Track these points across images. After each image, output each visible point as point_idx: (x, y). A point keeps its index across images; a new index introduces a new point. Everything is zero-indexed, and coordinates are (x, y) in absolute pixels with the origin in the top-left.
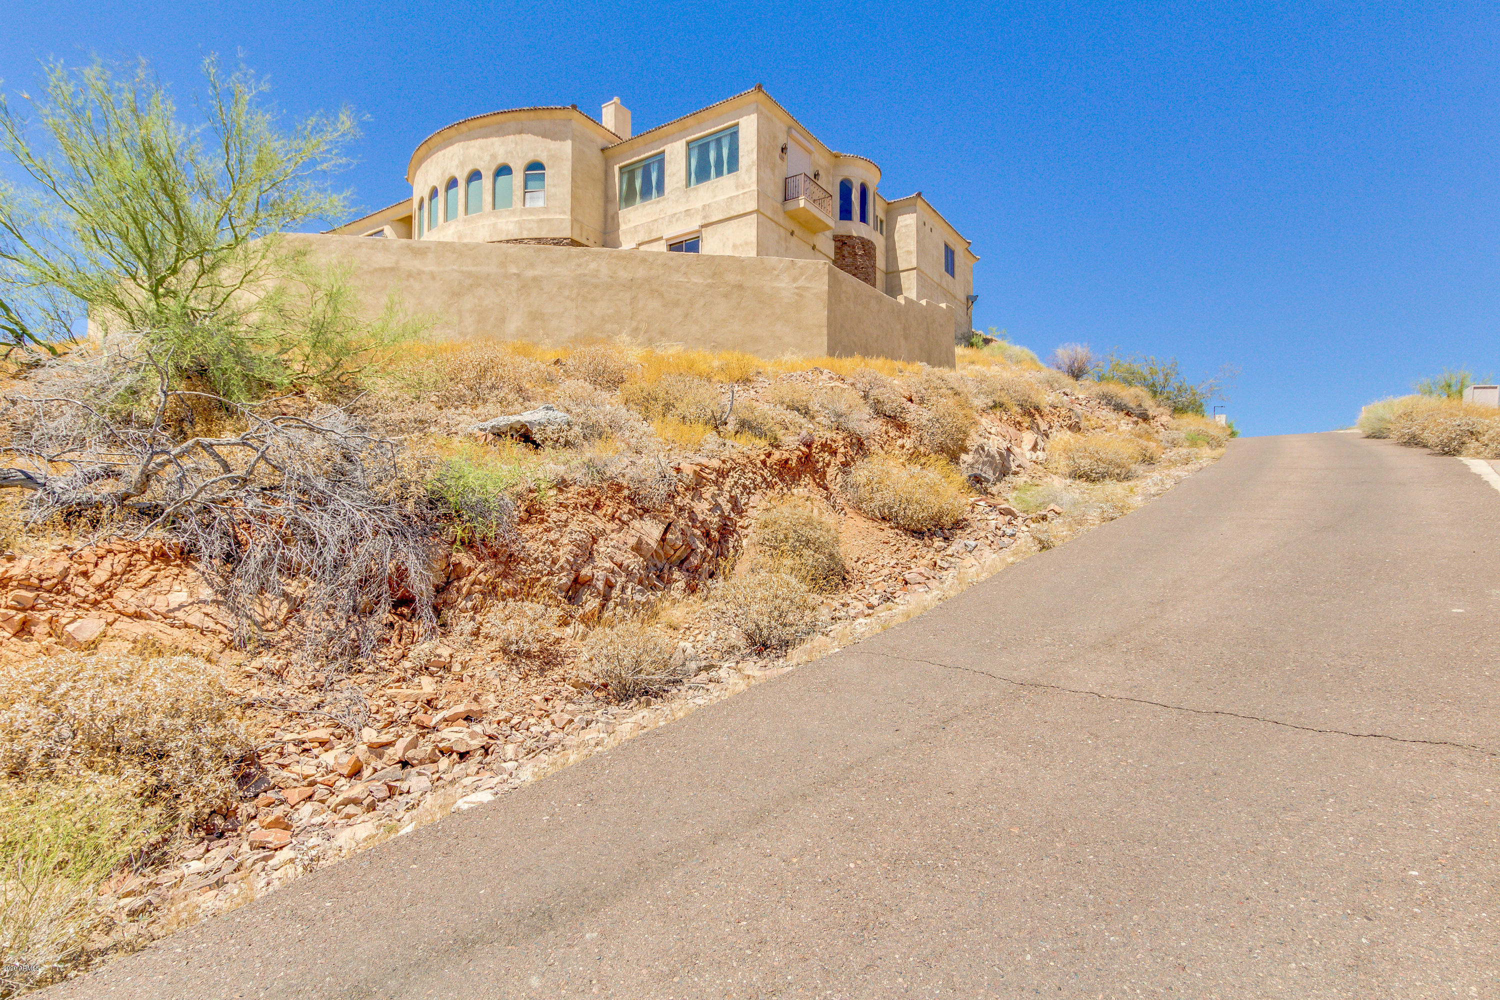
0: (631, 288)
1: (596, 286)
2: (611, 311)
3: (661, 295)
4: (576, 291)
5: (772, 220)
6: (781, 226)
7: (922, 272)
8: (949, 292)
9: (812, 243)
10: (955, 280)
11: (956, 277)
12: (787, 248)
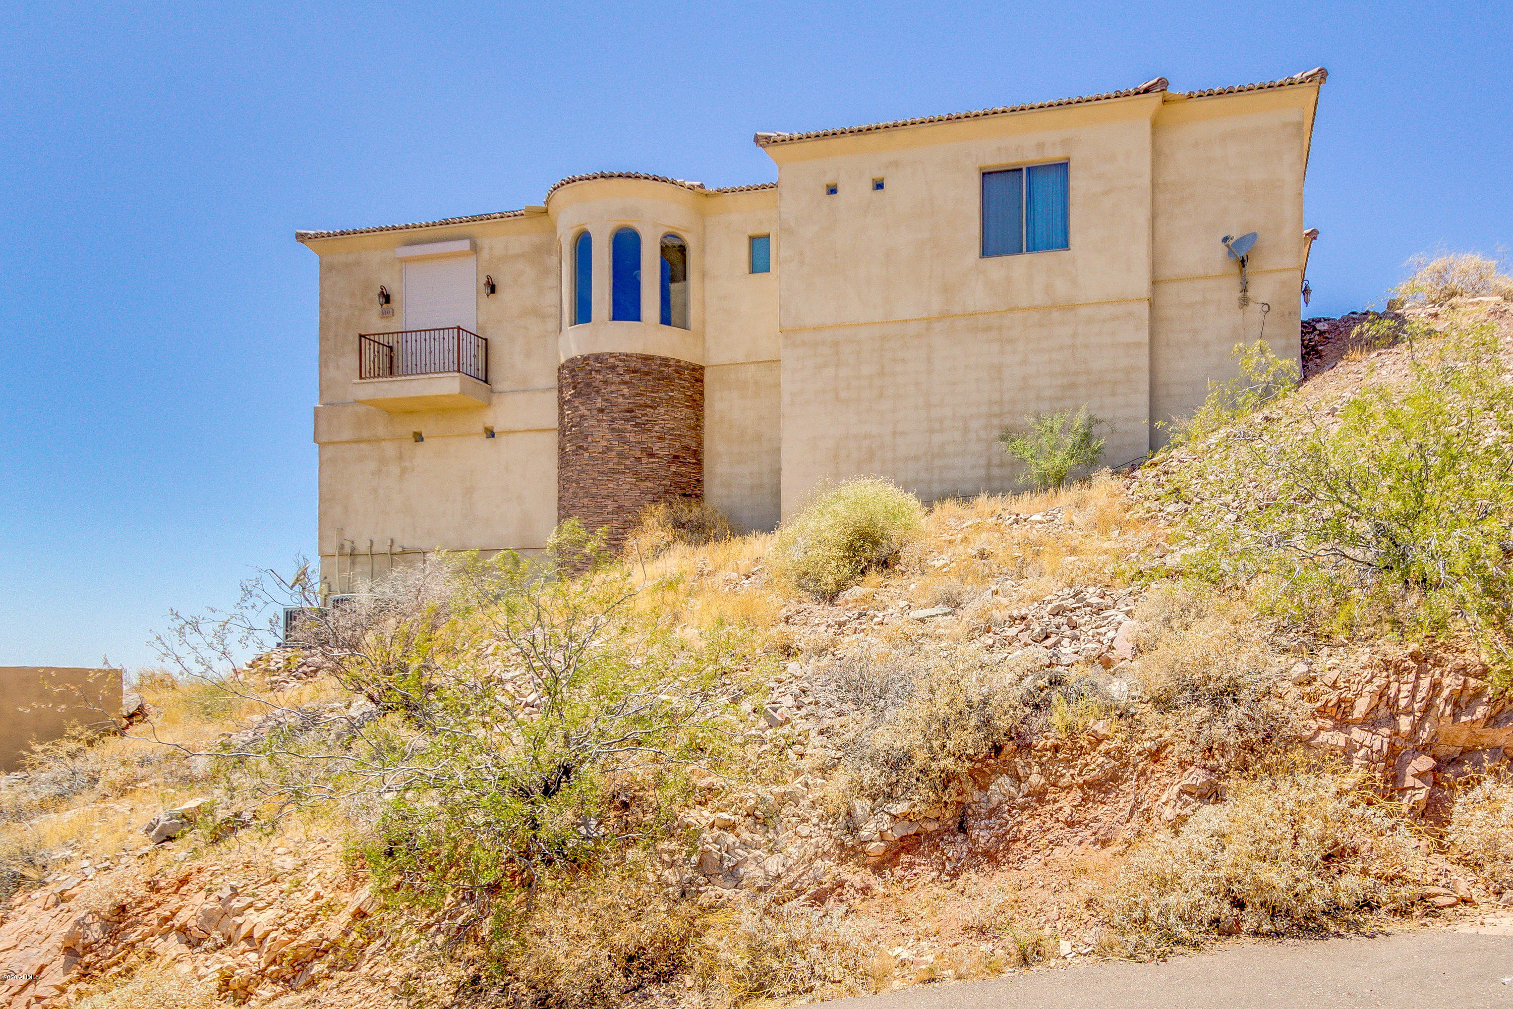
5: (358, 441)
6: (384, 440)
7: (817, 329)
8: (1011, 310)
9: (480, 428)
10: (1063, 254)
11: (1075, 238)
12: (404, 471)
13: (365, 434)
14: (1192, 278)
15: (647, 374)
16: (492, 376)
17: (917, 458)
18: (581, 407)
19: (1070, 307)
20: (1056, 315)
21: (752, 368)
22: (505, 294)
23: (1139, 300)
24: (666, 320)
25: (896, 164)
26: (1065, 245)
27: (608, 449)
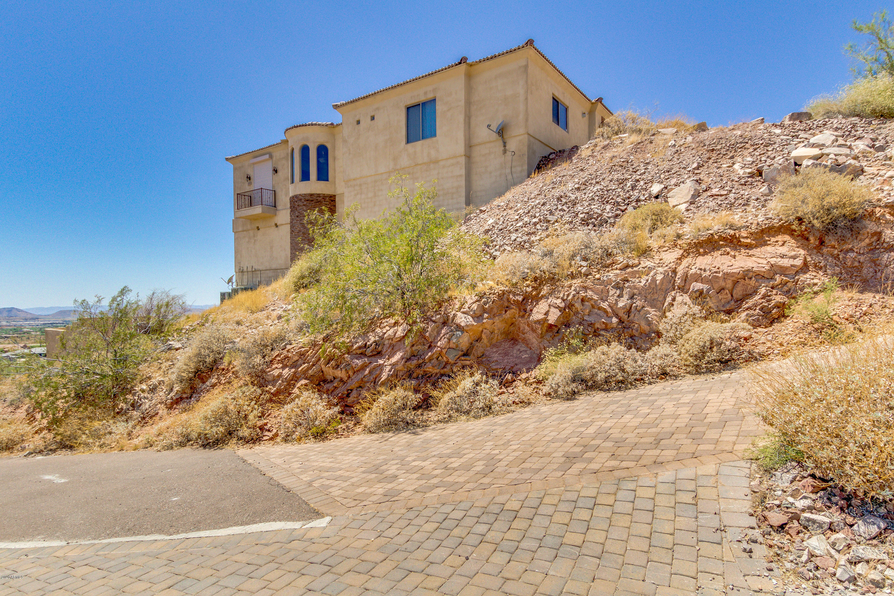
5: (243, 231)
6: (250, 230)
7: (355, 179)
8: (417, 165)
9: (273, 224)
10: (434, 139)
11: (438, 132)
12: (255, 241)
13: (245, 228)
14: (484, 143)
15: (312, 201)
16: (277, 204)
19: (436, 162)
20: (432, 166)
22: (280, 173)
23: (461, 156)
24: (319, 179)
25: (378, 109)
26: (435, 135)
27: (300, 231)
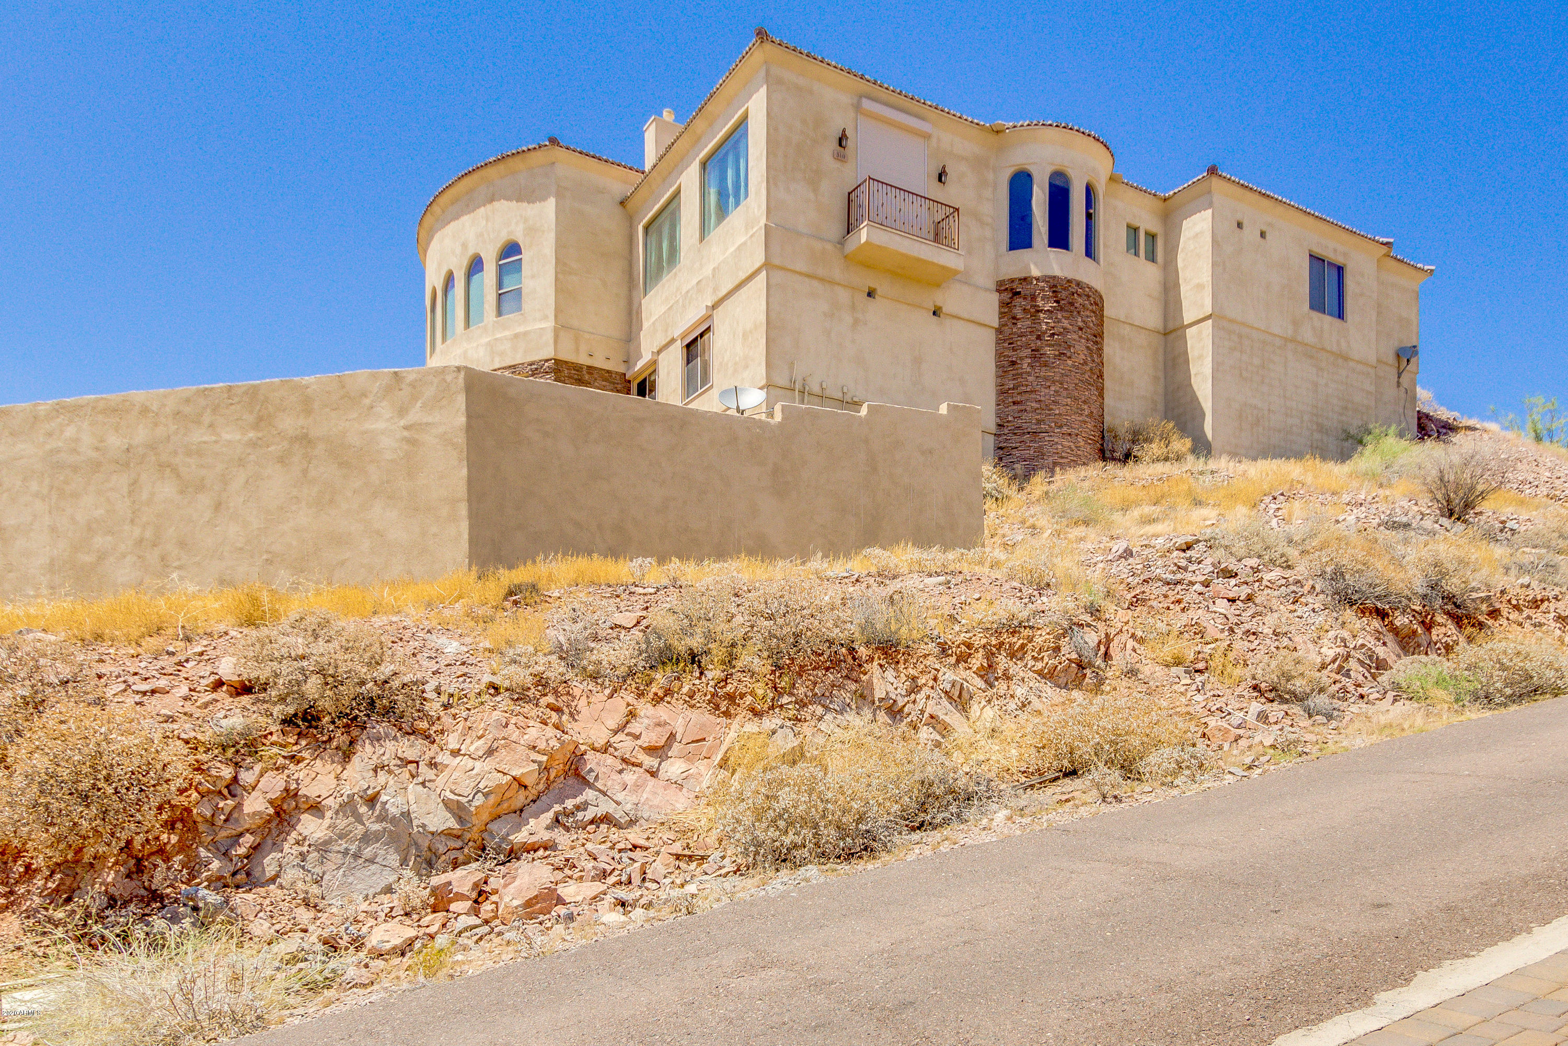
0: (127, 465)
1: (75, 469)
2: (101, 512)
3: (175, 470)
4: (47, 481)
5: (811, 276)
6: (839, 284)
7: (1232, 321)
8: (1322, 349)
9: (926, 304)
10: (1341, 322)
11: (1347, 314)
12: (856, 322)
17: (1279, 431)
18: (1063, 320)
19: (1346, 358)
20: (1340, 361)
21: (1128, 328)
23: (1372, 367)
24: (1088, 253)
25: (1273, 226)
26: (1342, 317)
